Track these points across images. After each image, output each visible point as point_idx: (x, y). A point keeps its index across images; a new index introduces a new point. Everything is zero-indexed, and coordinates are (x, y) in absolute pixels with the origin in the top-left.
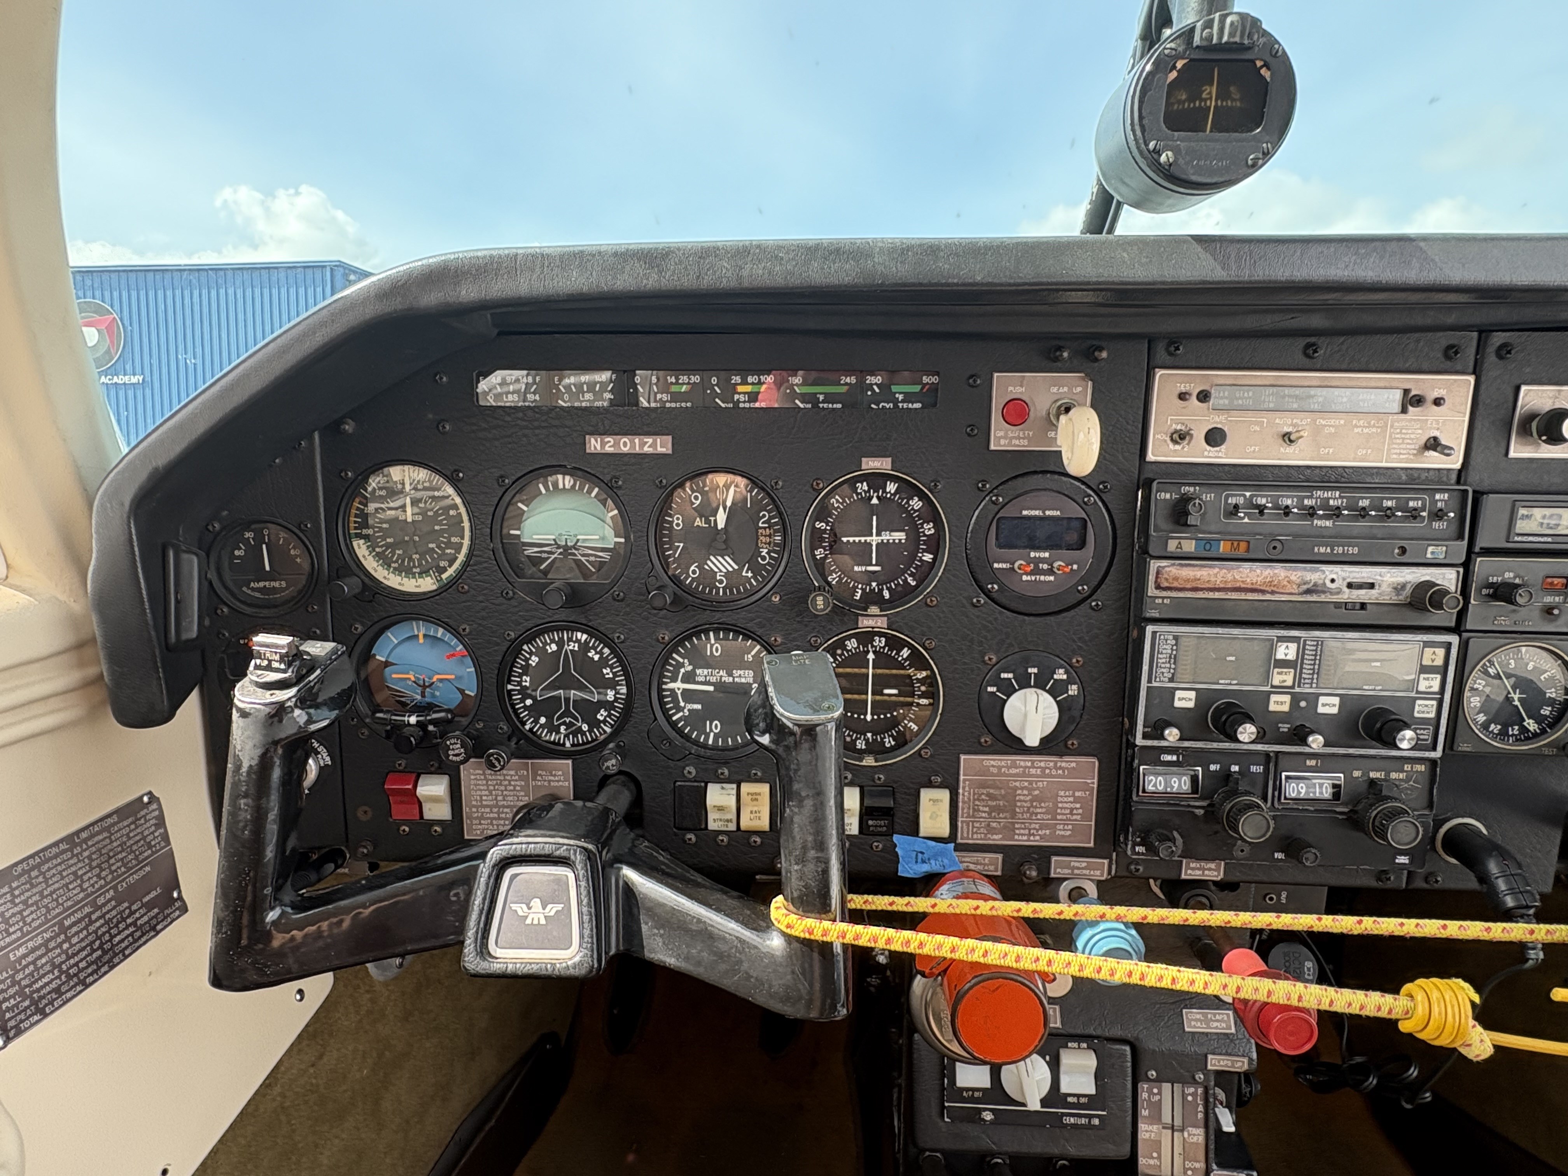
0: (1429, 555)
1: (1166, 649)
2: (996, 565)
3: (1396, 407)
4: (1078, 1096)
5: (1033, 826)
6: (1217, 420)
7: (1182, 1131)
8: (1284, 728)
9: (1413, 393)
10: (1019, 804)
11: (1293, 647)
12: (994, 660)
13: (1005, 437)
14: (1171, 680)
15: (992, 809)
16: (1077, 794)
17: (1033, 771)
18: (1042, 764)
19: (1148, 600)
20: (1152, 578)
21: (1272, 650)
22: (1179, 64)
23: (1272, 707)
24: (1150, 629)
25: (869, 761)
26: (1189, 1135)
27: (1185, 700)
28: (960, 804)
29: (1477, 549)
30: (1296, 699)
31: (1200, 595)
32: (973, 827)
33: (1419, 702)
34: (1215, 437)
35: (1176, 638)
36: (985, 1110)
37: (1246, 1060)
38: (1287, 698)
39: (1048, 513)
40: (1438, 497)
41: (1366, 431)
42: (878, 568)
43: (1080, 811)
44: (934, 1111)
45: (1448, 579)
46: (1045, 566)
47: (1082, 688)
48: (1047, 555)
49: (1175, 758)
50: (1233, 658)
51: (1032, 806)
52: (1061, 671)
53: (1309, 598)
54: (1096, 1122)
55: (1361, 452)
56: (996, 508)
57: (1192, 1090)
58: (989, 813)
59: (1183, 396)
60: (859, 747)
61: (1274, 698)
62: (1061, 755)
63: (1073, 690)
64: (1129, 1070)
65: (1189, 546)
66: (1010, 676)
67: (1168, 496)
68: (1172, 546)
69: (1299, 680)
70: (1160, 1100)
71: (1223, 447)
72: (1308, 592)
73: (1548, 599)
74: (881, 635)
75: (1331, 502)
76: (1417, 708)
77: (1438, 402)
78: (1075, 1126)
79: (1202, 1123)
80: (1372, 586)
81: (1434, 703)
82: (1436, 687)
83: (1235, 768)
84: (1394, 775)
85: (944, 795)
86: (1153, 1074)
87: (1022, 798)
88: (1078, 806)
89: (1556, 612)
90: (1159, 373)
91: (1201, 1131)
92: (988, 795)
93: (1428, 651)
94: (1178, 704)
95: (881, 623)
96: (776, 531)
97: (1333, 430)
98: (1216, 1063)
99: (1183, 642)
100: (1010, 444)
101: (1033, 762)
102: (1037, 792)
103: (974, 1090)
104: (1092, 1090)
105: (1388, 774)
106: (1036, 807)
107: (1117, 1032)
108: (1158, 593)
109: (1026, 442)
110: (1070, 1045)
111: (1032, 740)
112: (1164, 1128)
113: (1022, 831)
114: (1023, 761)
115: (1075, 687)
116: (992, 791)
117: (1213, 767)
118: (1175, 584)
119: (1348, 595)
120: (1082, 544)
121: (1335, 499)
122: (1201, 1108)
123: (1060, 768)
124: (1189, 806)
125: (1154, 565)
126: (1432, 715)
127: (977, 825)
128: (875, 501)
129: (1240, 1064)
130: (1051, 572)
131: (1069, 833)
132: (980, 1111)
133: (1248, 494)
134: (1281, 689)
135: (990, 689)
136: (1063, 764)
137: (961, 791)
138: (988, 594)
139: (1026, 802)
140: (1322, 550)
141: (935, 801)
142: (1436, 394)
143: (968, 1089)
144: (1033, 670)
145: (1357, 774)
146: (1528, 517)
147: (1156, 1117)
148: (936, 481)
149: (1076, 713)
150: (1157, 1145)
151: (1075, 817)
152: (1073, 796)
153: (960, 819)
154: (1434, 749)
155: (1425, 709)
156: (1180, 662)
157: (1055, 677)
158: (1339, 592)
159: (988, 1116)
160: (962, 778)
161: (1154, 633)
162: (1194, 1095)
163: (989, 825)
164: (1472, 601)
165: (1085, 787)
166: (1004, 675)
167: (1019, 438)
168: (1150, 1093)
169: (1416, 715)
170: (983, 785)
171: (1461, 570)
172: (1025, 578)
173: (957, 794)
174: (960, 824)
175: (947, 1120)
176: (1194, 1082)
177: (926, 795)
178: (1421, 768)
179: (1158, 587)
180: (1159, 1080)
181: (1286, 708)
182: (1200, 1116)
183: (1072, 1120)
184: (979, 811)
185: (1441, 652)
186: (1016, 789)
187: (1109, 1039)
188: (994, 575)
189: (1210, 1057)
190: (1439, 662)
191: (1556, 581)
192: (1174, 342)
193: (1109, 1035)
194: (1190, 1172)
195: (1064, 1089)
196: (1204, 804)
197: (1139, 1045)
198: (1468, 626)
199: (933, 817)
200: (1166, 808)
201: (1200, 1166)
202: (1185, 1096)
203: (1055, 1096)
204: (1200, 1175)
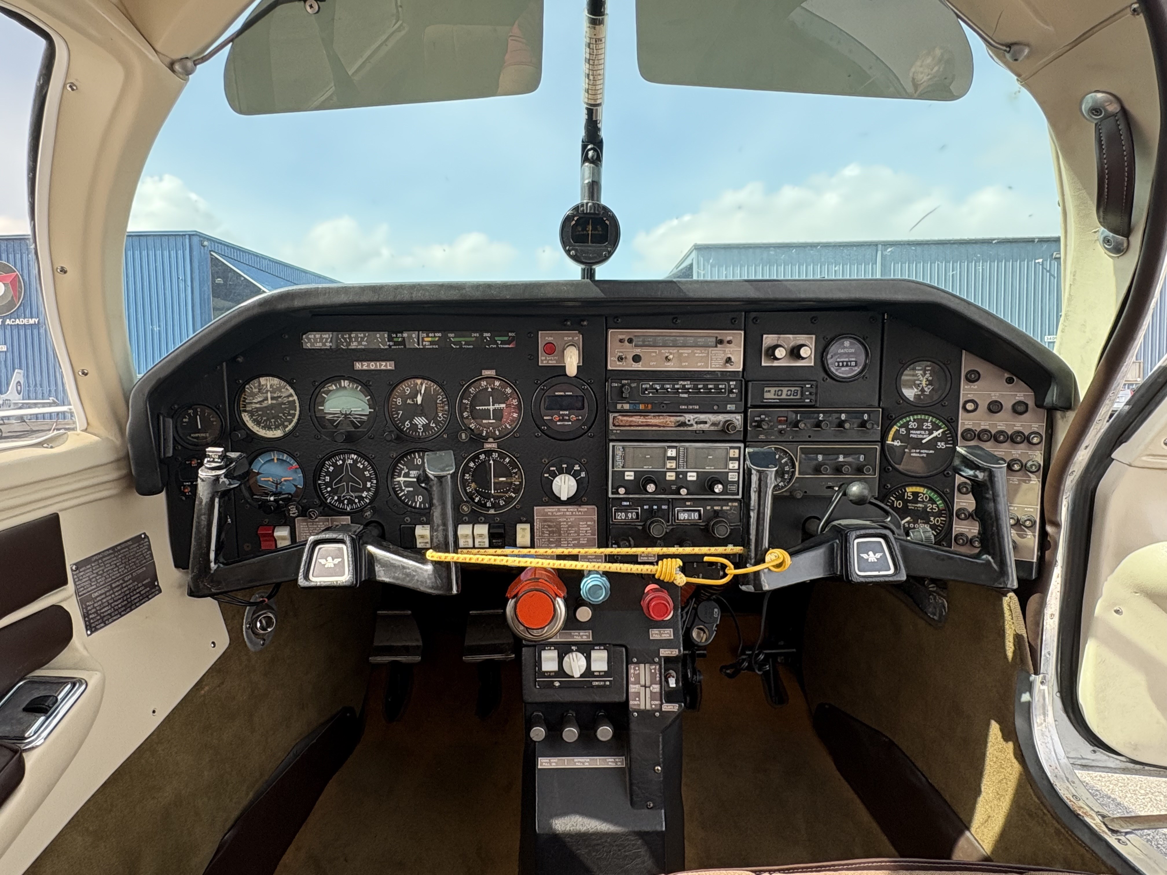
0: (728, 409)
1: (619, 453)
2: (545, 418)
3: (714, 344)
4: (599, 672)
5: (570, 539)
6: (638, 351)
7: (649, 687)
8: (674, 487)
9: (719, 338)
10: (562, 529)
11: (674, 451)
12: (547, 462)
13: (546, 360)
14: (623, 467)
15: (550, 532)
16: (589, 523)
17: (567, 513)
18: (572, 510)
19: (610, 432)
20: (611, 421)
21: (665, 452)
22: (576, 218)
23: (668, 478)
24: (611, 444)
25: (492, 511)
26: (653, 688)
27: (629, 476)
28: (535, 531)
29: (749, 405)
30: (678, 474)
31: (632, 428)
32: (542, 541)
33: (730, 474)
34: (637, 359)
35: (623, 448)
36: (556, 681)
37: (677, 650)
38: (674, 474)
39: (567, 393)
40: (731, 383)
41: (700, 355)
42: (494, 421)
43: (590, 531)
44: (532, 684)
45: (738, 419)
46: (567, 418)
47: (587, 474)
48: (567, 412)
49: (628, 503)
50: (649, 456)
51: (568, 530)
52: (577, 466)
53: (682, 429)
54: (608, 683)
55: (699, 364)
56: (544, 392)
57: (654, 667)
58: (549, 534)
59: (621, 341)
60: (488, 505)
61: (668, 474)
62: (580, 505)
63: (583, 474)
64: (625, 659)
65: (627, 407)
66: (554, 469)
67: (616, 385)
68: (619, 407)
69: (678, 466)
70: (639, 673)
71: (640, 363)
72: (679, 426)
73: (780, 427)
74: (495, 451)
75: (687, 386)
76: (730, 477)
77: (729, 342)
78: (598, 686)
79: (659, 683)
80: (706, 423)
81: (737, 474)
82: (736, 467)
83: (655, 507)
84: (724, 508)
85: (527, 526)
86: (635, 660)
87: (563, 526)
88: (589, 529)
89: (783, 432)
90: (610, 331)
91: (658, 687)
92: (548, 526)
93: (732, 451)
94: (626, 478)
95: (494, 446)
96: (445, 405)
97: (686, 355)
98: (664, 652)
99: (627, 450)
100: (548, 363)
101: (567, 509)
102: (570, 524)
103: (550, 672)
104: (605, 668)
105: (722, 508)
106: (570, 530)
107: (619, 642)
108: (614, 428)
109: (555, 362)
110: (596, 648)
111: (564, 497)
112: (641, 686)
113: (565, 542)
114: (563, 508)
115: (584, 473)
116: (549, 523)
117: (646, 507)
118: (621, 424)
119: (695, 427)
120: (583, 408)
121: (688, 384)
122: (658, 675)
123: (580, 511)
124: (635, 525)
125: (611, 416)
126: (736, 479)
127: (544, 540)
128: (490, 390)
129: (674, 652)
130: (569, 420)
131: (586, 542)
132: (553, 682)
133: (651, 383)
134: (671, 470)
135: (546, 475)
136: (581, 510)
137: (535, 524)
138: (543, 431)
139: (565, 528)
140: (684, 407)
141: (524, 529)
142: (729, 338)
143: (547, 672)
144: (565, 466)
145: (709, 508)
146: (769, 391)
147: (637, 682)
148: (516, 380)
149: (585, 485)
150: (638, 694)
151: (588, 534)
152: (586, 524)
153: (536, 538)
154: (738, 494)
155: (733, 477)
156: (627, 459)
157: (575, 468)
158: (692, 425)
159: (557, 684)
160: (535, 518)
161: (613, 446)
162: (655, 669)
163: (549, 540)
164: (749, 429)
165: (592, 520)
166: (552, 469)
167: (551, 360)
168: (635, 670)
169: (730, 479)
170: (545, 521)
171: (743, 415)
172: (558, 423)
173: (534, 525)
174: (536, 540)
175: (538, 687)
176: (654, 663)
177: (519, 527)
178: (736, 504)
179: (614, 425)
180: (638, 663)
181: (673, 478)
182: (658, 679)
183: (596, 683)
184: (544, 533)
185: (737, 451)
186: (560, 522)
187: (614, 645)
188: (545, 422)
189: (661, 650)
190: (737, 456)
191: (783, 419)
192: (616, 317)
193: (614, 643)
194: (653, 706)
195: (593, 669)
196: (642, 524)
197: (629, 647)
198: (749, 439)
199: (523, 537)
200: (625, 526)
201: (658, 702)
202: (651, 670)
203: (588, 672)
204: (658, 707)
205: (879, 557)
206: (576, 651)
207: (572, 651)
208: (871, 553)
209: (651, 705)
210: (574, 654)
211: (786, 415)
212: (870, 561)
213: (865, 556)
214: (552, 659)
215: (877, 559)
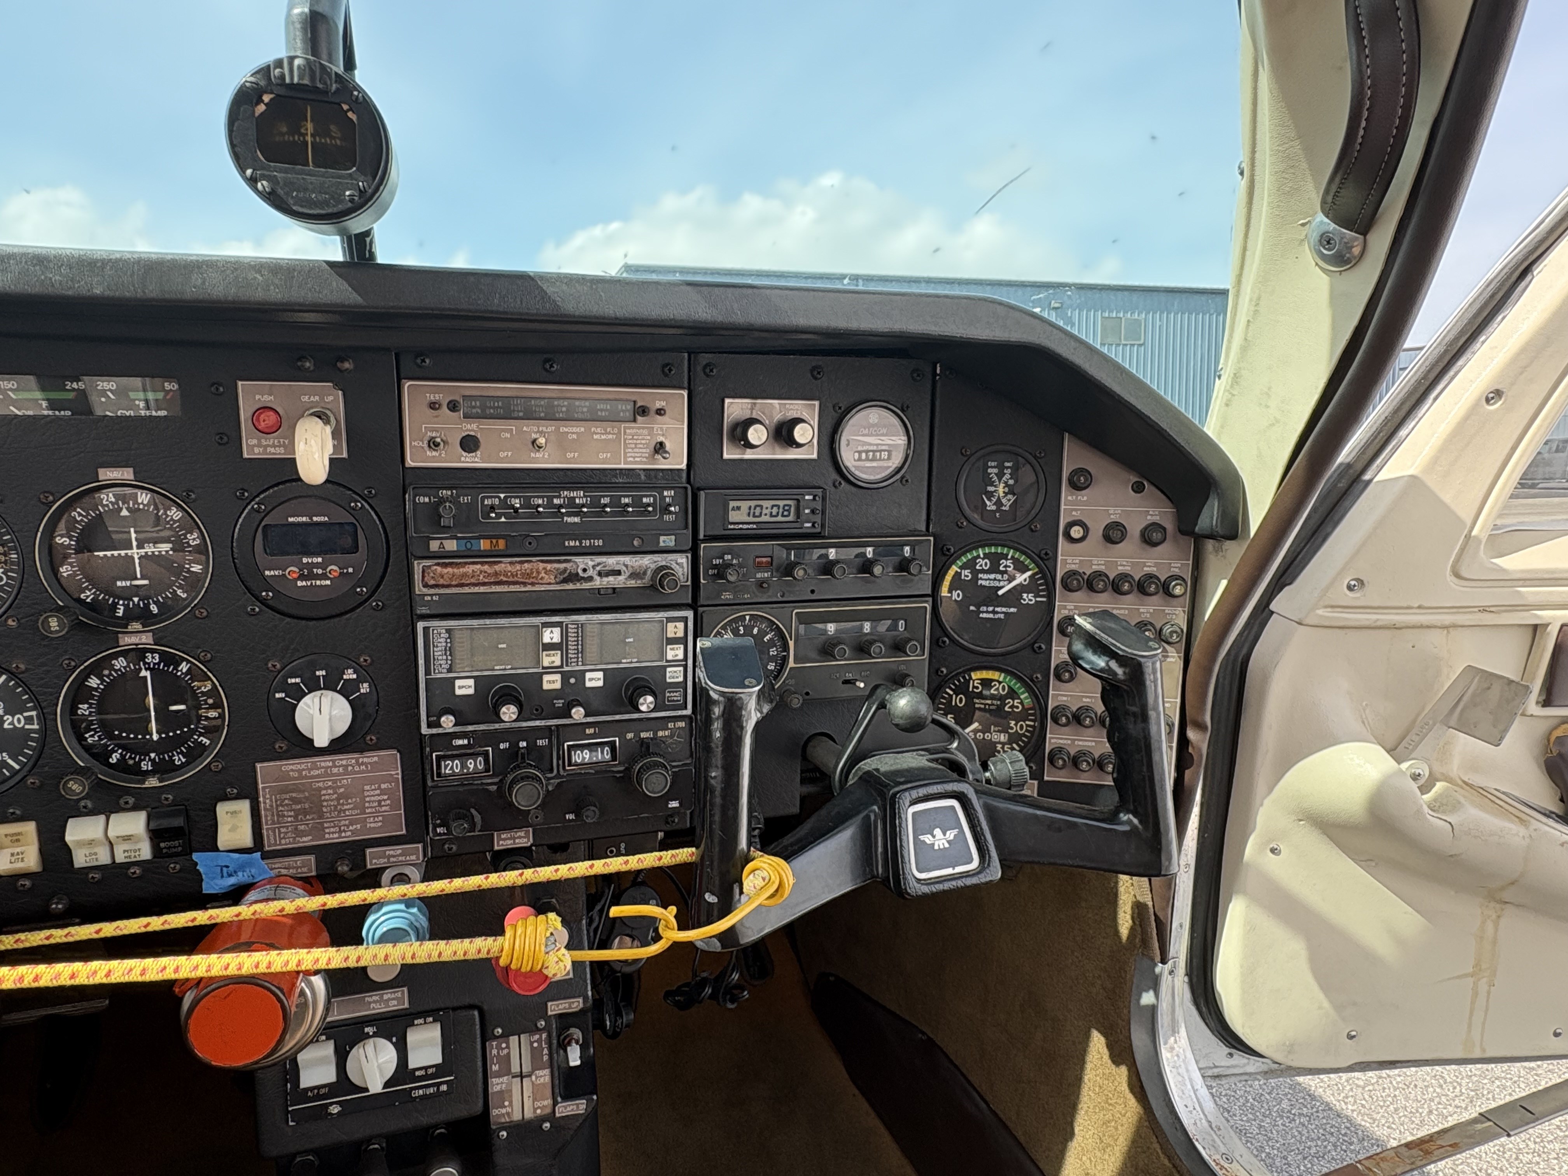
0: (662, 544)
1: (440, 642)
2: (267, 573)
3: (629, 415)
4: (426, 1068)
5: (343, 823)
6: (472, 427)
7: (530, 1076)
8: (559, 703)
9: (639, 404)
10: (325, 804)
11: (557, 631)
12: (278, 666)
13: (259, 445)
14: (450, 670)
15: (297, 813)
16: (383, 786)
17: (335, 770)
18: (344, 762)
19: (417, 598)
20: (417, 576)
21: (539, 635)
22: (266, 98)
23: (546, 686)
24: (420, 625)
25: (153, 782)
26: (537, 1078)
27: (465, 687)
28: (263, 812)
29: (701, 536)
30: (565, 676)
31: (466, 590)
32: (280, 833)
33: (669, 669)
34: (469, 444)
35: (448, 631)
36: (332, 1104)
37: (581, 1000)
38: (558, 677)
39: (315, 519)
40: (665, 493)
41: (603, 437)
42: (146, 582)
43: (388, 802)
44: (279, 1120)
45: (681, 564)
46: (320, 571)
47: (373, 685)
48: (320, 560)
49: (466, 742)
50: (504, 646)
51: (339, 804)
52: (350, 671)
53: (570, 586)
54: (444, 1088)
55: (602, 456)
56: (259, 517)
57: (537, 1037)
58: (295, 817)
59: (434, 406)
60: (144, 768)
61: (546, 678)
62: (361, 751)
63: (365, 688)
64: (478, 1032)
65: (451, 545)
66: (298, 680)
67: (427, 500)
68: (434, 546)
69: (565, 660)
70: (509, 1054)
71: (478, 453)
72: (565, 581)
73: (759, 575)
74: (153, 651)
75: (577, 501)
76: (668, 675)
77: (660, 412)
78: (424, 1097)
79: (547, 1064)
80: (618, 573)
81: (681, 669)
82: (681, 656)
83: (523, 744)
84: (660, 734)
85: (244, 806)
86: (499, 1030)
87: (327, 797)
88: (386, 797)
89: (765, 585)
90: (407, 384)
91: (547, 1072)
92: (291, 799)
93: (671, 626)
94: (458, 692)
95: (146, 639)
96: (10, 549)
97: (575, 436)
98: (555, 1008)
99: (457, 635)
100: (265, 452)
101: (333, 761)
102: (342, 790)
103: (319, 1088)
104: (438, 1059)
105: (655, 733)
106: (343, 804)
107: (467, 1001)
108: (425, 591)
109: (282, 450)
110: (416, 1022)
111: (321, 740)
112: (513, 1077)
113: (332, 830)
114: (325, 761)
115: (366, 685)
116: (294, 795)
117: (502, 746)
118: (442, 582)
119: (598, 582)
120: (355, 549)
121: (580, 497)
122: (546, 1051)
123: (363, 763)
124: (482, 784)
125: (418, 567)
126: (681, 679)
127: (283, 830)
128: (125, 513)
129: (575, 1005)
130: (324, 577)
131: (380, 824)
132: (327, 1106)
133: (502, 496)
134: (551, 670)
135: (278, 695)
136: (365, 760)
137: (261, 799)
138: (263, 602)
139: (332, 800)
140: (572, 543)
141: (234, 813)
142: (659, 404)
143: (312, 1089)
144: (321, 673)
145: (630, 736)
146: (739, 508)
147: (506, 1070)
148: (189, 491)
149: (371, 710)
150: (507, 1094)
151: (384, 809)
152: (379, 788)
153: (264, 827)
154: (686, 708)
155: (674, 675)
156: (458, 654)
157: (345, 677)
158: (590, 579)
159: (335, 1110)
160: (260, 786)
161: (426, 630)
162: (539, 1041)
163: (296, 829)
164: (702, 581)
165: (390, 779)
166: (292, 681)
167: (274, 446)
168: (499, 1048)
169: (668, 680)
170: (284, 790)
171: (689, 555)
172: (300, 583)
173: (258, 802)
174: (265, 832)
175: (291, 1124)
176: (538, 1030)
177: (222, 809)
178: (682, 724)
179: (426, 585)
180: (505, 1036)
181: (558, 686)
182: (546, 1058)
183: (421, 1092)
184: (284, 816)
185: (681, 625)
186: (320, 789)
187: (454, 1009)
188: (267, 583)
189: (549, 1004)
190: (681, 634)
191: (764, 560)
192: (420, 354)
193: (456, 1004)
194: (539, 1111)
195: (412, 1065)
196: (496, 780)
197: (485, 1007)
198: (702, 601)
199: (233, 829)
200: (461, 789)
201: (548, 1102)
202: (532, 1043)
203: (403, 1073)
204: (548, 1110)
205: (952, 837)
206: (375, 1035)
207: (368, 1036)
208: (937, 832)
209: (535, 1110)
210: (370, 1044)
211: (770, 554)
212: (936, 847)
213: (927, 839)
214: (322, 1061)
215: (948, 842)
